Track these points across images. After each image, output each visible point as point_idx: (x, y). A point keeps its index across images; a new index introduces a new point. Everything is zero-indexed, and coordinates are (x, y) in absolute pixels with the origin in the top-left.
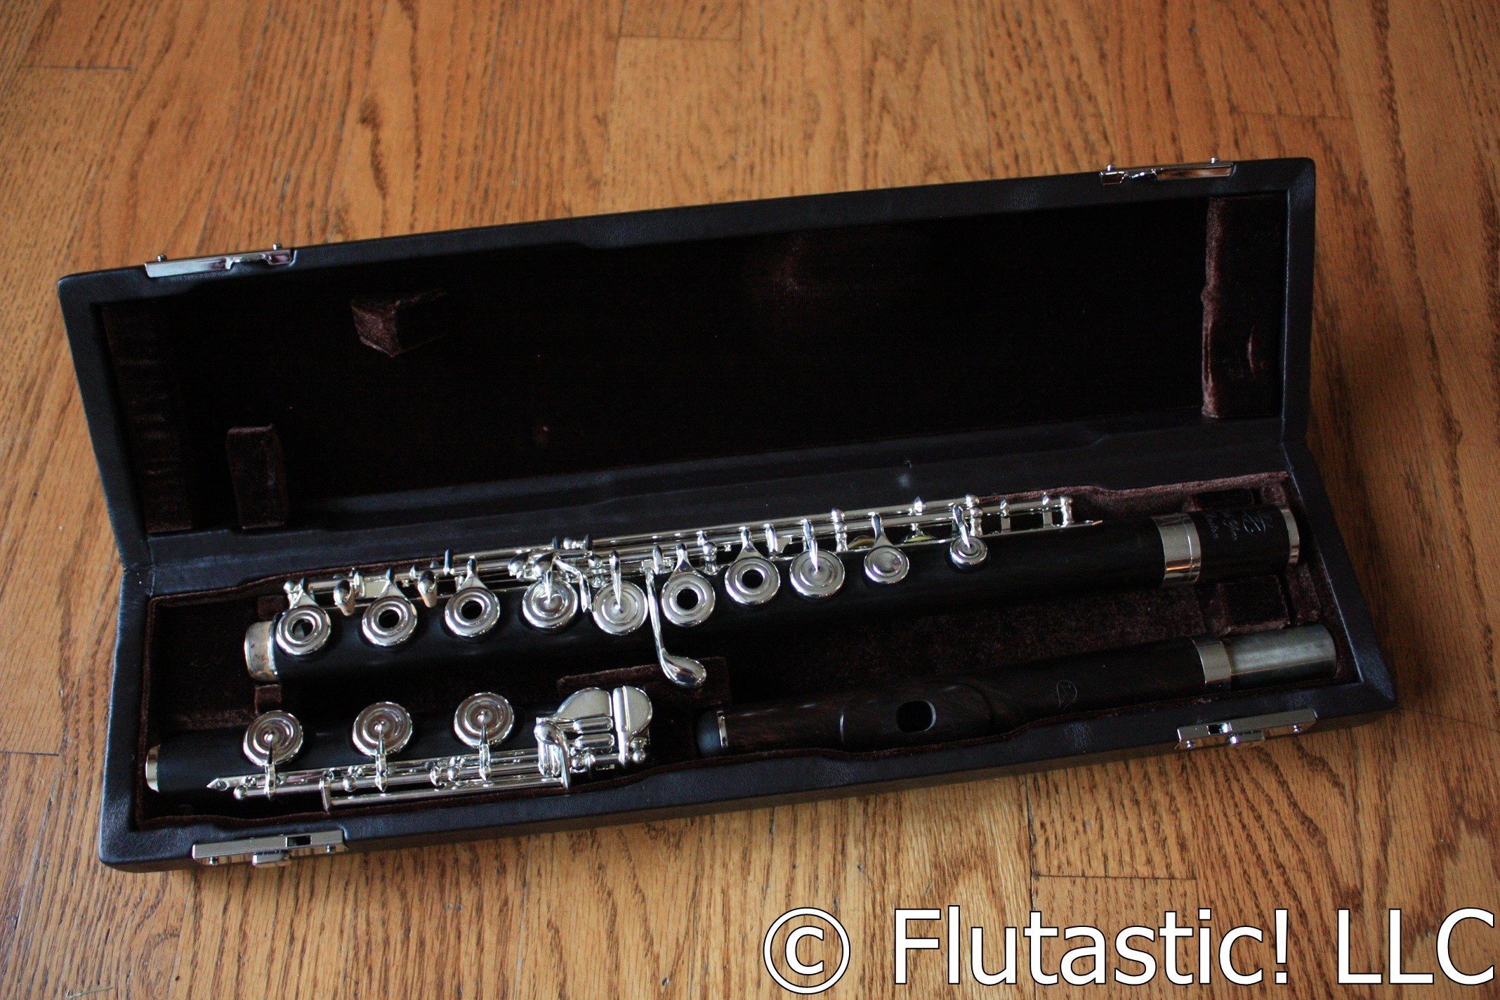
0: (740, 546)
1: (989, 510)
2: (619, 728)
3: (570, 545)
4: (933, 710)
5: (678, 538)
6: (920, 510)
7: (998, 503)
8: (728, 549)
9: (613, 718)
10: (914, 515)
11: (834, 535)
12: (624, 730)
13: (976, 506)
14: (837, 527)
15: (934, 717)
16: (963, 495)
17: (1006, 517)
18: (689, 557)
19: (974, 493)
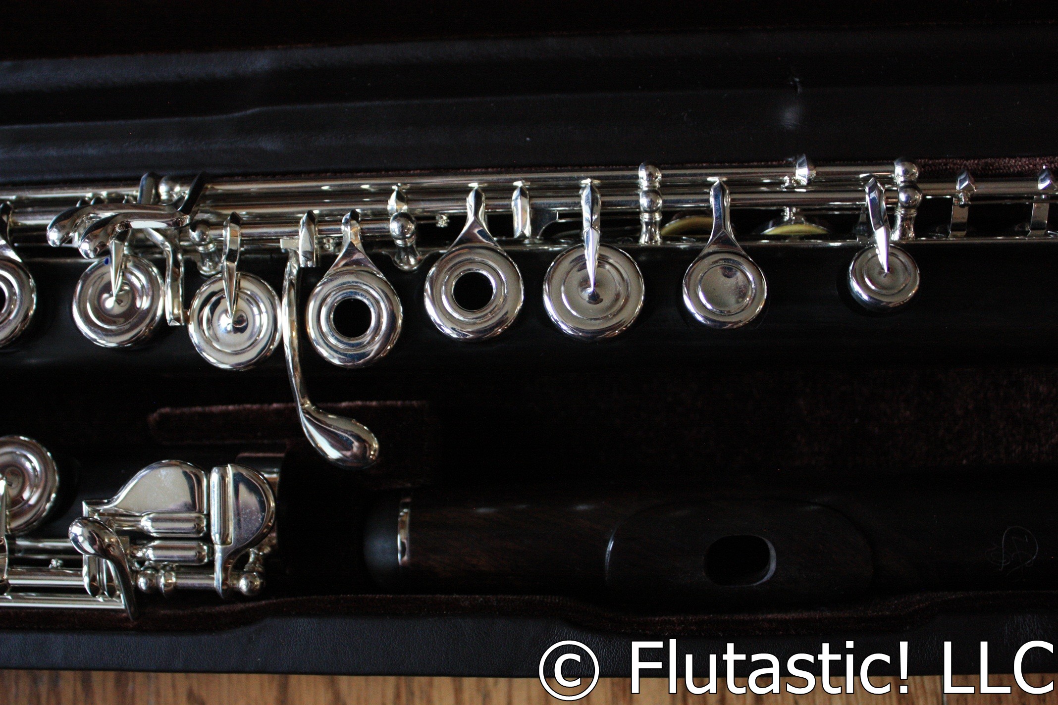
0: (463, 218)
1: (931, 191)
2: (216, 537)
3: (170, 192)
4: (773, 553)
5: (366, 193)
6: (804, 182)
7: (952, 178)
8: (442, 223)
9: (208, 516)
10: (791, 190)
11: (639, 213)
12: (224, 542)
13: (910, 185)
14: (644, 202)
15: (773, 566)
16: (889, 161)
17: (962, 206)
18: (363, 238)
19: (908, 158)
